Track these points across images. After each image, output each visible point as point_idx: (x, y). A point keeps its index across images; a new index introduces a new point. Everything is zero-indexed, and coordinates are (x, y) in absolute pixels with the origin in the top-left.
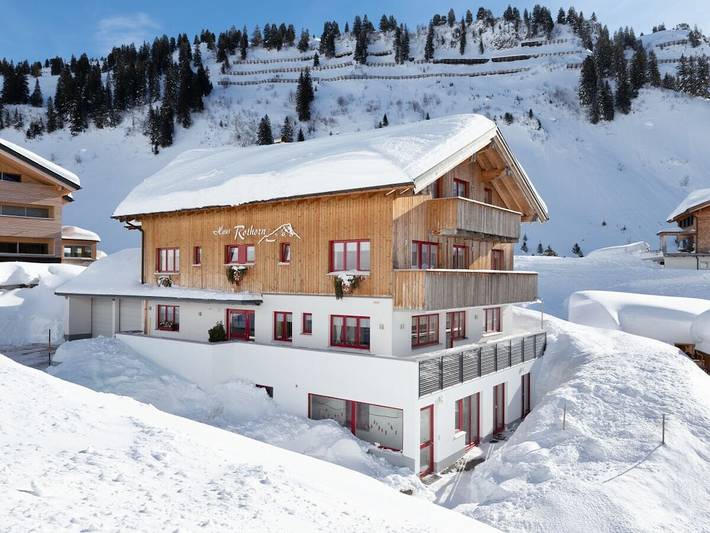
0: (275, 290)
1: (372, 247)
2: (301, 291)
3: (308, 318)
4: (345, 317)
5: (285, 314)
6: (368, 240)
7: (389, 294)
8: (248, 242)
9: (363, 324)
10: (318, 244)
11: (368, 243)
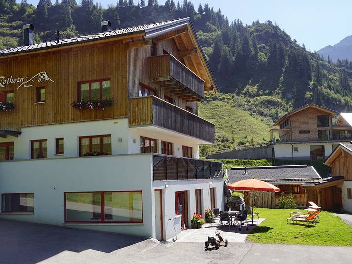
0: (32, 124)
1: (112, 83)
2: (54, 122)
3: (60, 142)
4: (91, 138)
5: (41, 141)
6: (109, 79)
7: (125, 116)
8: (9, 89)
9: (105, 141)
10: (68, 85)
11: (109, 82)
